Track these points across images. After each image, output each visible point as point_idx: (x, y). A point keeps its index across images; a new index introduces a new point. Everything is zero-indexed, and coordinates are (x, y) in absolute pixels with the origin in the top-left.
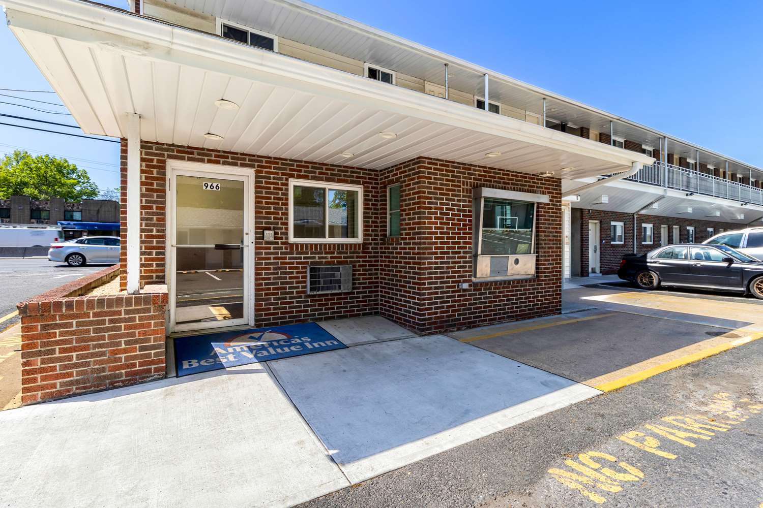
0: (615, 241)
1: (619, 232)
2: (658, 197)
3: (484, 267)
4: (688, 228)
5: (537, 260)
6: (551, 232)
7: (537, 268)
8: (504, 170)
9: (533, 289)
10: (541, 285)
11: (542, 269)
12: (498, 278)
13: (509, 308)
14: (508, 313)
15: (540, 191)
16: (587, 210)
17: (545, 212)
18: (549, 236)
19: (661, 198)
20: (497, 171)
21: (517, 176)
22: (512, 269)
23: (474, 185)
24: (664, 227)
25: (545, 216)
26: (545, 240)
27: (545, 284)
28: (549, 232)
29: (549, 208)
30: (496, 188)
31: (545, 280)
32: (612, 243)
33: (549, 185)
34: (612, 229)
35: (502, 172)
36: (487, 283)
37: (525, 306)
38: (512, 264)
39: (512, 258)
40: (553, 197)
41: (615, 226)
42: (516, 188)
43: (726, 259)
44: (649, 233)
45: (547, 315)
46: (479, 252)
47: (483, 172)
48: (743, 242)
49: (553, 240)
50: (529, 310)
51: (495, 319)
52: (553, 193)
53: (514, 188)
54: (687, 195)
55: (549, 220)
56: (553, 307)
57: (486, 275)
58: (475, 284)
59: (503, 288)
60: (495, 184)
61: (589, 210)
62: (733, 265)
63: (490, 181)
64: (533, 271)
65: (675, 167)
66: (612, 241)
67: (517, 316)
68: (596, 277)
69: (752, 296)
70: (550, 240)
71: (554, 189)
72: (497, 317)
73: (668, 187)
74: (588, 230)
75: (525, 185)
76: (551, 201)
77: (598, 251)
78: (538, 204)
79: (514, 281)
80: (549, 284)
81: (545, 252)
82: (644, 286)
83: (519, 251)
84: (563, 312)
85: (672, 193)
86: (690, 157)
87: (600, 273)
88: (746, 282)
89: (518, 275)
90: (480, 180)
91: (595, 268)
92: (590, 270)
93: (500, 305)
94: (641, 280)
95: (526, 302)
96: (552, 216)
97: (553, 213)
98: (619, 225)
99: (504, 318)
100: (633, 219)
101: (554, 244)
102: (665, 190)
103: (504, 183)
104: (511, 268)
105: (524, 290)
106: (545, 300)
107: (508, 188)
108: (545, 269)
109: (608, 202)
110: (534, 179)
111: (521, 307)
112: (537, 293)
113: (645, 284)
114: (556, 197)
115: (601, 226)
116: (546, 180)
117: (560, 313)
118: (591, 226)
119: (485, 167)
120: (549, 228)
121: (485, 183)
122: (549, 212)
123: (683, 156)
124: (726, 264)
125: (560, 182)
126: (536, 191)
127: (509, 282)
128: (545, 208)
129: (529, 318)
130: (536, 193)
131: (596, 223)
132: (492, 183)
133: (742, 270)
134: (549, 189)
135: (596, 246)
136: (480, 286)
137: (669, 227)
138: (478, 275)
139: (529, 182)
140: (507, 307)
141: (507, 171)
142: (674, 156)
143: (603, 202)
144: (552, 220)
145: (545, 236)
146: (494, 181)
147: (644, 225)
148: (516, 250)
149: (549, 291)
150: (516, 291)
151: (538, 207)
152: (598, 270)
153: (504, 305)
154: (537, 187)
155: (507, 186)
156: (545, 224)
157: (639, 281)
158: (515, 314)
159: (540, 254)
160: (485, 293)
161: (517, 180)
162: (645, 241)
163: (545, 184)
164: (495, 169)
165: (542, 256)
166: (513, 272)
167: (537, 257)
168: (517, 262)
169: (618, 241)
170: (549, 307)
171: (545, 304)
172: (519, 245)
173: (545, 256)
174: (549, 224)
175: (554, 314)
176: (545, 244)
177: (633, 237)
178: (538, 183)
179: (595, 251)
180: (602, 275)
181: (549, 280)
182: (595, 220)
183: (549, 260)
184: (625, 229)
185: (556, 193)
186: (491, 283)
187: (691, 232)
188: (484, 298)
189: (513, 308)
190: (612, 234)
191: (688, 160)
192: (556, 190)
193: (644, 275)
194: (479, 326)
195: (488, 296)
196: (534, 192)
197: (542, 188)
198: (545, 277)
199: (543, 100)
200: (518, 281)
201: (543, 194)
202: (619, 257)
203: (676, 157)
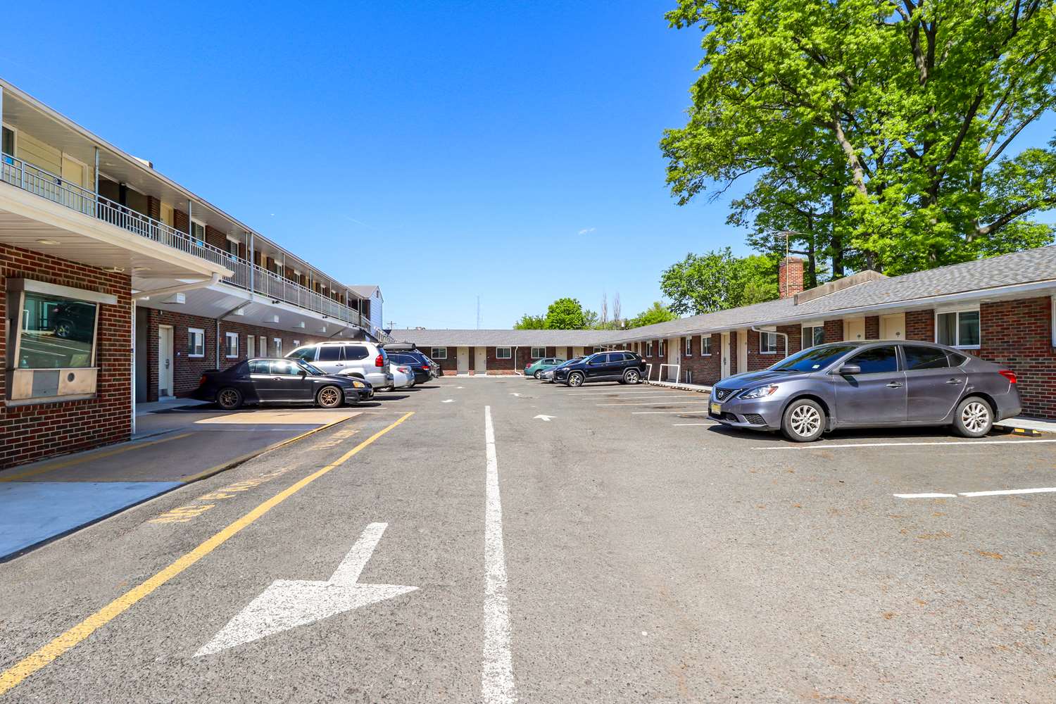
0: (193, 353)
1: (199, 342)
2: (243, 302)
3: (24, 384)
4: (276, 340)
5: (99, 375)
6: (118, 340)
7: (99, 386)
8: (54, 258)
9: (94, 412)
10: (105, 406)
11: (105, 387)
12: (45, 400)
13: (60, 439)
14: (59, 444)
15: (104, 289)
16: (157, 310)
17: (110, 315)
18: (115, 345)
19: (248, 302)
20: (43, 257)
21: (73, 267)
22: (64, 388)
23: (9, 273)
24: (251, 338)
25: (110, 320)
26: (110, 350)
27: (110, 405)
28: (115, 340)
29: (115, 311)
30: (42, 281)
31: (110, 400)
32: (190, 355)
33: (116, 282)
34: (190, 338)
35: (50, 259)
36: (28, 407)
37: (83, 434)
38: (64, 380)
39: (64, 373)
40: (119, 297)
41: (193, 334)
42: (71, 283)
43: (300, 371)
44: (234, 344)
45: (112, 443)
46: (16, 365)
47: (23, 257)
48: (317, 355)
49: (120, 350)
50: (88, 438)
51: (40, 454)
52: (120, 292)
53: (68, 282)
54: (273, 302)
55: (115, 325)
56: (121, 434)
57: (26, 396)
58: (11, 409)
59: (52, 412)
60: (41, 275)
61: (159, 311)
62: (306, 378)
63: (34, 270)
64: (93, 389)
65: (263, 269)
66: (190, 353)
67: (71, 447)
68: (169, 401)
69: (320, 407)
70: (116, 350)
71: (122, 288)
72: (43, 450)
73: (255, 292)
74: (158, 338)
75: (84, 280)
76: (119, 302)
77: (171, 366)
78: (101, 305)
79: (67, 403)
80: (115, 404)
81: (109, 365)
82: (226, 406)
83: (74, 364)
84: (132, 439)
85: (257, 299)
86: (277, 259)
87: (174, 395)
88: (315, 394)
89: (72, 394)
90: (19, 267)
91: (166, 390)
92: (160, 393)
93: (47, 435)
94: (224, 399)
95: (83, 429)
96: (120, 321)
97: (120, 316)
98: (199, 333)
99: (52, 451)
100: (216, 326)
101: (121, 355)
102: (251, 294)
103: (54, 274)
104: (63, 385)
105: (82, 413)
106: (110, 425)
107: (60, 281)
108: (110, 386)
109: (184, 302)
110: (95, 272)
111: (77, 435)
112: (100, 416)
113: (228, 403)
114: (125, 298)
115: (174, 333)
116: (111, 276)
117: (129, 440)
118: (161, 333)
119: (27, 251)
120: (115, 335)
121: (26, 271)
122: (115, 316)
123: (271, 256)
124: (300, 378)
125: (130, 280)
126: (98, 288)
127: (61, 404)
128: (110, 310)
129: (88, 449)
130: (98, 291)
131: (168, 329)
132: (37, 273)
133: (312, 381)
134: (115, 286)
135: (168, 360)
136: (18, 411)
137: (255, 338)
138: (14, 396)
139: (90, 276)
140: (57, 437)
141: (58, 259)
142: (262, 255)
143: (178, 302)
144: (120, 326)
145: (110, 345)
146: (40, 271)
147: (228, 334)
148: (70, 362)
149: (115, 414)
150: (70, 415)
151: (101, 309)
152: (170, 392)
153: (53, 434)
154: (100, 283)
155: (58, 278)
156: (110, 330)
157: (221, 401)
158: (68, 445)
159: (103, 367)
160: (26, 420)
161: (72, 272)
162: (230, 354)
163: (111, 281)
164: (41, 255)
165: (105, 370)
166: (66, 391)
167: (99, 370)
168: (71, 377)
169: (197, 353)
170: (114, 433)
171: (109, 429)
172: (74, 356)
173: (110, 370)
174: (115, 330)
175: (121, 441)
176: (110, 355)
177: (216, 349)
178: (101, 279)
179: (167, 367)
180: (177, 398)
181: (115, 400)
182: (168, 324)
183: (115, 375)
184: (205, 338)
185: (124, 293)
186: (35, 406)
187: (278, 343)
188: (24, 427)
189: (66, 437)
190: (190, 344)
191: (276, 262)
192: (125, 289)
193: (227, 393)
194: (15, 465)
195: (29, 423)
196: (96, 290)
197: (106, 285)
198: (109, 395)
199: (95, 149)
200: (73, 402)
201: (108, 293)
202: (199, 374)
203: (263, 256)
